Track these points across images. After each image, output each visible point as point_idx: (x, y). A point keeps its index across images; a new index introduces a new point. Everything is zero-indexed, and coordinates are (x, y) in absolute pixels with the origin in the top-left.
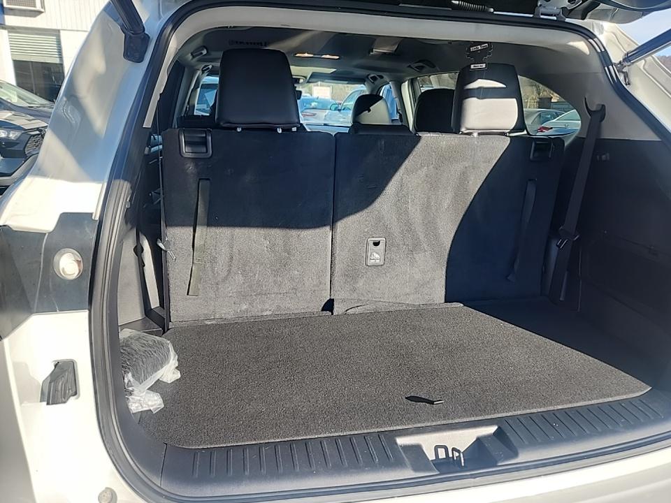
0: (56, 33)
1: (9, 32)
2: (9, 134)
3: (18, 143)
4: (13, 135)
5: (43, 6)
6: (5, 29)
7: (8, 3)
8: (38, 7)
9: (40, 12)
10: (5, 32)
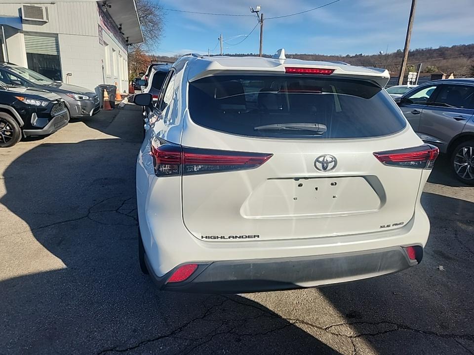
0: (56, 36)
1: (25, 35)
2: (41, 103)
3: (46, 109)
4: (44, 104)
5: (48, 19)
6: (22, 33)
7: (25, 17)
8: (45, 19)
9: (46, 22)
10: (22, 35)
